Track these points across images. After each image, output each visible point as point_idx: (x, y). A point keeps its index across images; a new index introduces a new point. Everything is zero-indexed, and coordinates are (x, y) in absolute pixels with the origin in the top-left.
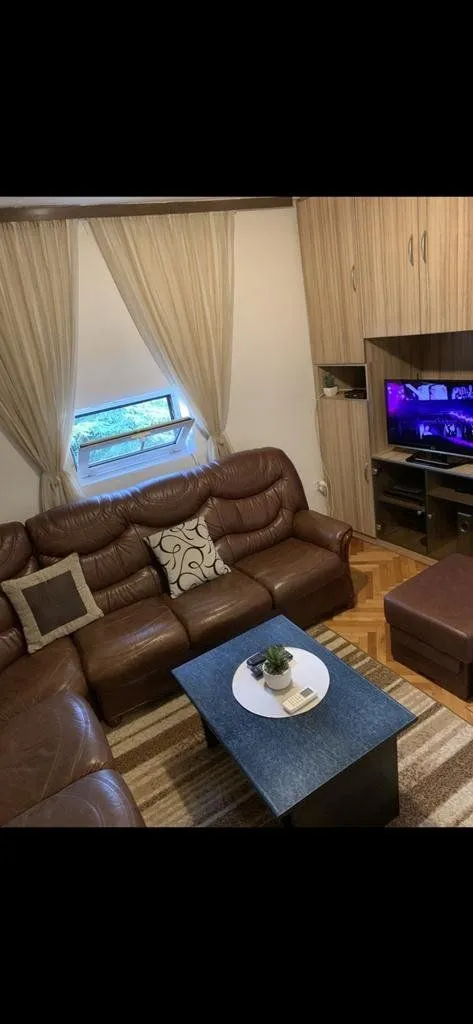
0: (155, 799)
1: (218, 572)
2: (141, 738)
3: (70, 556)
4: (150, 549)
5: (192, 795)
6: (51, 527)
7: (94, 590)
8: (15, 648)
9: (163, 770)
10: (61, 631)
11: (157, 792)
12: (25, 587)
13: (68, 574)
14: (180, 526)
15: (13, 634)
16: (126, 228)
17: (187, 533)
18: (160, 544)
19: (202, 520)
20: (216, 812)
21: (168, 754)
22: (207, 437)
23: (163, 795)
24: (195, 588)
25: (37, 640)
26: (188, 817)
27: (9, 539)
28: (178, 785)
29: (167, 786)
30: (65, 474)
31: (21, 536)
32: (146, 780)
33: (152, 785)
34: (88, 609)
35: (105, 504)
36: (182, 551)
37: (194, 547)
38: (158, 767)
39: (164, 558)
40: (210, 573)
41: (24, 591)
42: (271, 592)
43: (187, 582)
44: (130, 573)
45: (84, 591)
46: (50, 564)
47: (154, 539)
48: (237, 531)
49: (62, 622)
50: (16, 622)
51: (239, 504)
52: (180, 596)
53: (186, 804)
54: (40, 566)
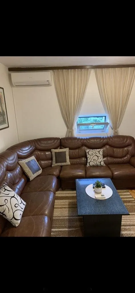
0: (63, 208)
1: (101, 164)
2: (67, 195)
3: (67, 148)
4: (86, 153)
5: (71, 211)
6: (66, 141)
7: (70, 158)
8: (50, 164)
9: (68, 203)
10: (60, 164)
11: (64, 206)
12: (56, 152)
13: (65, 152)
14: (95, 150)
15: (51, 161)
16: (103, 71)
17: (96, 152)
18: (88, 152)
19: (102, 150)
20: (74, 217)
21: (71, 201)
22: (112, 129)
23: (65, 208)
24: (93, 166)
25: (54, 164)
26: (68, 214)
27: (56, 141)
28: (69, 208)
29: (67, 207)
30: (73, 130)
31: (59, 141)
32: (63, 203)
33: (64, 205)
34: (67, 161)
35: (79, 139)
36: (93, 156)
37: (97, 156)
38: (67, 202)
39: (88, 156)
40: (99, 164)
41: (55, 152)
42: (113, 174)
43: (91, 164)
44: (80, 157)
45: (68, 157)
46: (63, 149)
47: (87, 150)
48: (112, 156)
49: (60, 162)
50: (52, 159)
51: (115, 149)
52: (89, 167)
53: (69, 212)
54: (61, 148)
